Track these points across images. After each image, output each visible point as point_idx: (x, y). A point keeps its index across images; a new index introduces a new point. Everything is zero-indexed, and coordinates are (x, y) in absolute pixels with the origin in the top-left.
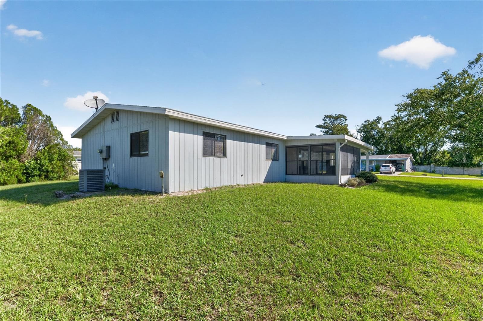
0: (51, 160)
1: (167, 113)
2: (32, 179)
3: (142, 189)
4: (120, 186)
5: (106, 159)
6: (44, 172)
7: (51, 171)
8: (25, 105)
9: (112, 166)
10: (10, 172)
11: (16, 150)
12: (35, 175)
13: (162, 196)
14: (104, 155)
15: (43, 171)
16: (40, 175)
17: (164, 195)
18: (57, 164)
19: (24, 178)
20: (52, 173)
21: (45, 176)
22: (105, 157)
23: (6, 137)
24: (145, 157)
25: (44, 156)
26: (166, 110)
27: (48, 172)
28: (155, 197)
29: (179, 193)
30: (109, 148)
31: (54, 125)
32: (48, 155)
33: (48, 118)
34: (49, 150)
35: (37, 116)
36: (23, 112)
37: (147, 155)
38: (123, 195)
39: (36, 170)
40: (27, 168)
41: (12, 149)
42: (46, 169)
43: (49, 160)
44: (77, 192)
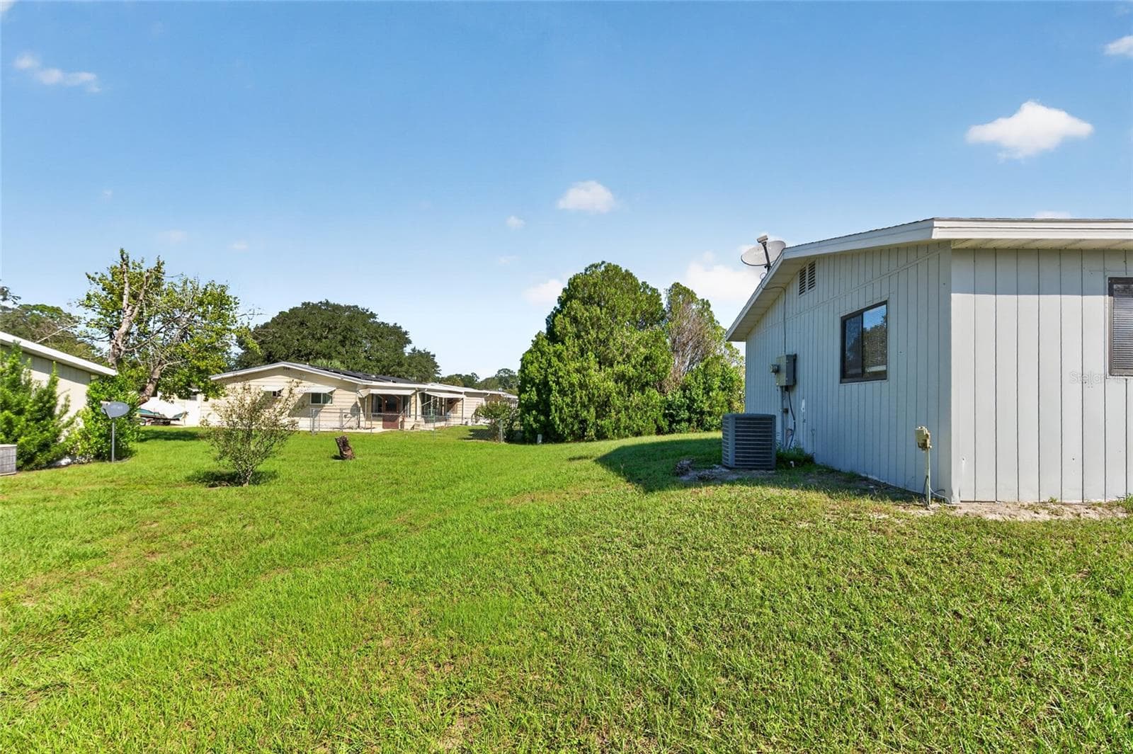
0: (708, 390)
1: (937, 235)
2: (678, 427)
3: (870, 477)
4: (818, 460)
5: (788, 389)
6: (697, 413)
7: (708, 412)
8: (671, 286)
9: (800, 406)
10: (646, 412)
11: (654, 373)
12: (682, 420)
13: (923, 511)
14: (783, 379)
15: (695, 412)
16: (689, 420)
17: (934, 505)
18: (719, 398)
19: (664, 424)
20: (710, 416)
21: (698, 421)
22: (785, 384)
23: (642, 350)
24: (877, 383)
25: (696, 382)
26: (936, 224)
27: (702, 413)
28: (901, 510)
29: (994, 507)
30: (793, 360)
31: (715, 318)
32: (703, 379)
33: (706, 304)
34: (704, 370)
35: (689, 303)
36: (667, 300)
37: (882, 376)
38: (807, 488)
39: (684, 410)
40: (670, 406)
41: (649, 370)
42: (699, 407)
43: (704, 389)
44: (717, 466)
